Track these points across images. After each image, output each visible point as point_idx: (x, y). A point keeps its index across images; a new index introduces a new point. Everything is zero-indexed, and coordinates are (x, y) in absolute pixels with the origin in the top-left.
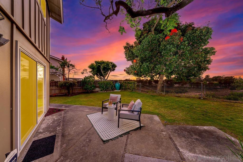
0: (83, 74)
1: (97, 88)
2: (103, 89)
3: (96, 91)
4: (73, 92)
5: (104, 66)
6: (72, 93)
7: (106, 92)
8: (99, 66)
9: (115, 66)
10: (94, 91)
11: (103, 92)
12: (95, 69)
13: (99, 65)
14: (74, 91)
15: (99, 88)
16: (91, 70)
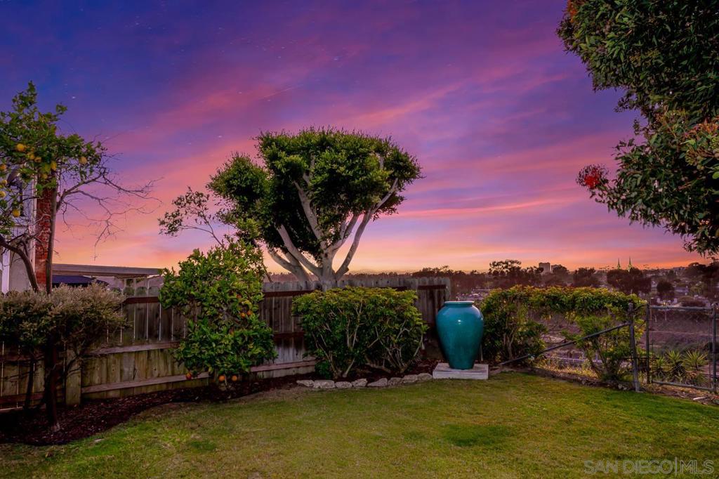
0: (172, 229)
1: (287, 345)
2: (340, 362)
3: (276, 375)
4: (92, 389)
5: (332, 171)
6: (83, 395)
7: (362, 382)
8: (295, 171)
9: (406, 168)
10: (262, 371)
11: (340, 384)
12: (261, 195)
13: (288, 165)
14: (96, 379)
15: (298, 347)
16: (228, 205)
